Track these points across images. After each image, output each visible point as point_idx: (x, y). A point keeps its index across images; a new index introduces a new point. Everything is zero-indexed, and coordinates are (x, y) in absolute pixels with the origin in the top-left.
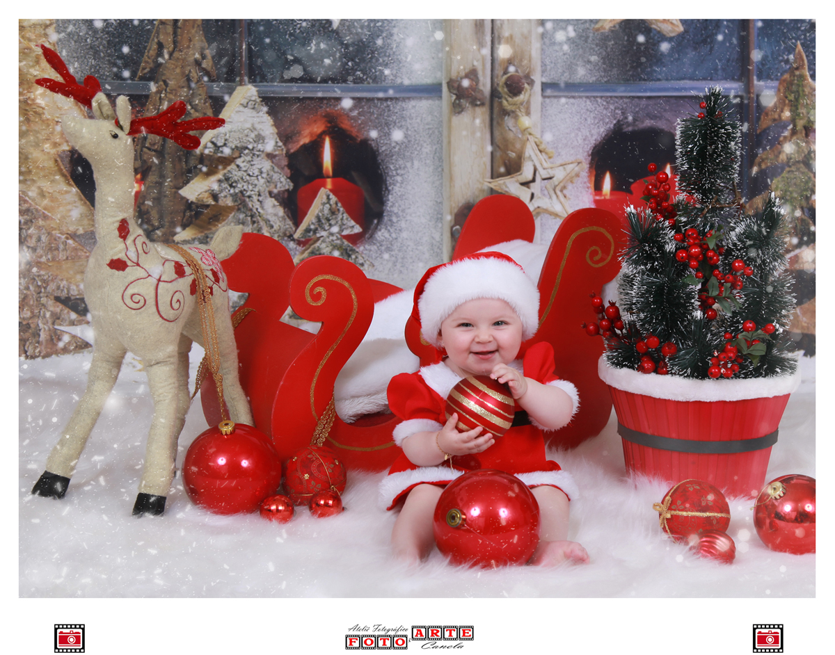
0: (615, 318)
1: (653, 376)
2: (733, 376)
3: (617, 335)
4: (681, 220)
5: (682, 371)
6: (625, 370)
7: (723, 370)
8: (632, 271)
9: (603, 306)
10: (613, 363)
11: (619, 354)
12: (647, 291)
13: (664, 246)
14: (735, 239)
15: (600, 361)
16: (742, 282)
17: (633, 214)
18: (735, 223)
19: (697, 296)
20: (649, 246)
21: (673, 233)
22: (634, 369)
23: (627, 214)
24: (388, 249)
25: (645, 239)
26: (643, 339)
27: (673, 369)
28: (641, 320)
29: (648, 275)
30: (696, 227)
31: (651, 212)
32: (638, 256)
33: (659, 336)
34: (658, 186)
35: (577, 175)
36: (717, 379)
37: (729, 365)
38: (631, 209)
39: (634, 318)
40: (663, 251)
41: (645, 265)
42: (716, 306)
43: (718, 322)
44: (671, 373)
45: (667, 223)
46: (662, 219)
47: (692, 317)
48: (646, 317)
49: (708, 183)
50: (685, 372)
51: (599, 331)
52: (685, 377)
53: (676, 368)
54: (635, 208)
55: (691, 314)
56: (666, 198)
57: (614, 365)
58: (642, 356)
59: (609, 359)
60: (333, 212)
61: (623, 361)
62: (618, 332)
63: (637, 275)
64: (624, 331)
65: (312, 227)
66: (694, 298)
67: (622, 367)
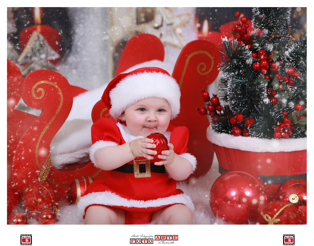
0: (216, 105)
1: (240, 138)
2: (288, 137)
3: (218, 115)
4: (255, 45)
5: (258, 134)
6: (223, 134)
7: (283, 134)
8: (227, 76)
9: (209, 98)
10: (216, 131)
11: (219, 125)
12: (236, 87)
13: (245, 60)
14: (288, 55)
15: (208, 129)
16: (293, 81)
17: (226, 42)
18: (288, 47)
19: (266, 90)
20: (237, 61)
21: (251, 53)
22: (228, 134)
23: (223, 42)
24: (76, 68)
25: (234, 57)
26: (233, 116)
27: (252, 133)
28: (233, 105)
29: (236, 78)
30: (264, 49)
31: (237, 41)
32: (230, 67)
33: (243, 114)
34: (241, 25)
35: (188, 22)
36: (279, 139)
37: (286, 131)
38: (225, 39)
39: (228, 103)
40: (245, 63)
41: (234, 72)
42: (277, 96)
43: (278, 105)
44: (251, 136)
45: (247, 47)
46: (244, 45)
47: (263, 102)
48: (235, 103)
49: (272, 23)
50: (260, 135)
51: (207, 112)
52: (259, 138)
53: (254, 133)
54: (228, 38)
55: (263, 100)
56: (246, 32)
57: (217, 132)
58: (233, 126)
59: (213, 128)
60: (41, 46)
61: (222, 129)
62: (218, 112)
63: (229, 78)
64: (222, 112)
65: (29, 55)
66: (264, 91)
67: (222, 133)
